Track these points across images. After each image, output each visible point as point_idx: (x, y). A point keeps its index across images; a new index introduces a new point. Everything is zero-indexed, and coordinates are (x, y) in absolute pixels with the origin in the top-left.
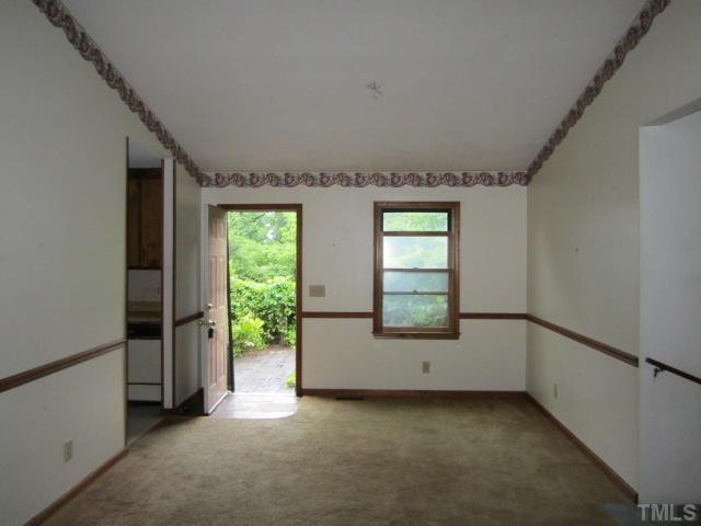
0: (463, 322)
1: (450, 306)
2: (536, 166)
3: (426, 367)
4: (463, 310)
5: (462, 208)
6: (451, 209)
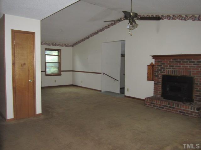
0: (62, 72)
1: (59, 69)
2: (76, 44)
3: (55, 81)
4: (62, 70)
5: (62, 51)
6: (59, 51)
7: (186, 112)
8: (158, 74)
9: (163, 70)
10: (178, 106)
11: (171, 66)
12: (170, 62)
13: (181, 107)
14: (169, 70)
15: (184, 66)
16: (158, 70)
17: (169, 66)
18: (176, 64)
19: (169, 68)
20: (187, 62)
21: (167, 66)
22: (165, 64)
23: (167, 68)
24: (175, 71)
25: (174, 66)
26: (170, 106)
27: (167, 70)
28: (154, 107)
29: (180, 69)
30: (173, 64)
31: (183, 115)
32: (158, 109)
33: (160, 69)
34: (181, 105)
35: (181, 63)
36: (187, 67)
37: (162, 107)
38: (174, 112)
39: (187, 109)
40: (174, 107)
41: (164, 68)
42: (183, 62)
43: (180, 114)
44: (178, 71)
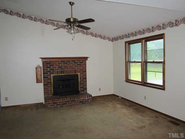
7: (84, 101)
8: (47, 75)
9: (53, 71)
10: (78, 98)
11: (60, 67)
12: (58, 63)
13: (80, 98)
14: (58, 71)
15: (71, 67)
16: (47, 71)
17: (58, 67)
18: (64, 65)
19: (58, 69)
20: (73, 63)
21: (56, 67)
22: (54, 65)
23: (56, 69)
24: (63, 71)
25: (62, 67)
26: (72, 100)
27: (56, 71)
28: (57, 106)
29: (68, 69)
30: (61, 65)
31: (82, 103)
32: (61, 106)
33: (49, 70)
34: (80, 97)
35: (68, 64)
36: (73, 67)
37: (65, 103)
38: (75, 104)
39: (85, 98)
40: (75, 100)
41: (53, 69)
42: (69, 63)
43: (80, 104)
44: (66, 71)
